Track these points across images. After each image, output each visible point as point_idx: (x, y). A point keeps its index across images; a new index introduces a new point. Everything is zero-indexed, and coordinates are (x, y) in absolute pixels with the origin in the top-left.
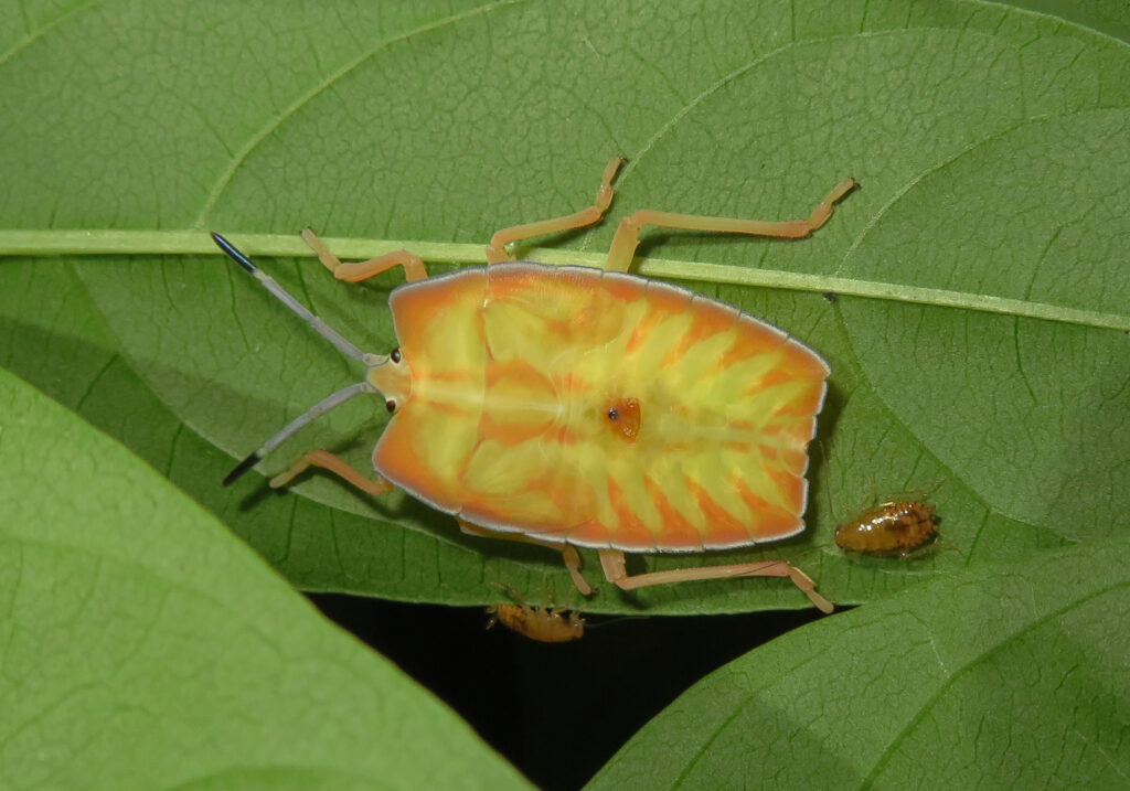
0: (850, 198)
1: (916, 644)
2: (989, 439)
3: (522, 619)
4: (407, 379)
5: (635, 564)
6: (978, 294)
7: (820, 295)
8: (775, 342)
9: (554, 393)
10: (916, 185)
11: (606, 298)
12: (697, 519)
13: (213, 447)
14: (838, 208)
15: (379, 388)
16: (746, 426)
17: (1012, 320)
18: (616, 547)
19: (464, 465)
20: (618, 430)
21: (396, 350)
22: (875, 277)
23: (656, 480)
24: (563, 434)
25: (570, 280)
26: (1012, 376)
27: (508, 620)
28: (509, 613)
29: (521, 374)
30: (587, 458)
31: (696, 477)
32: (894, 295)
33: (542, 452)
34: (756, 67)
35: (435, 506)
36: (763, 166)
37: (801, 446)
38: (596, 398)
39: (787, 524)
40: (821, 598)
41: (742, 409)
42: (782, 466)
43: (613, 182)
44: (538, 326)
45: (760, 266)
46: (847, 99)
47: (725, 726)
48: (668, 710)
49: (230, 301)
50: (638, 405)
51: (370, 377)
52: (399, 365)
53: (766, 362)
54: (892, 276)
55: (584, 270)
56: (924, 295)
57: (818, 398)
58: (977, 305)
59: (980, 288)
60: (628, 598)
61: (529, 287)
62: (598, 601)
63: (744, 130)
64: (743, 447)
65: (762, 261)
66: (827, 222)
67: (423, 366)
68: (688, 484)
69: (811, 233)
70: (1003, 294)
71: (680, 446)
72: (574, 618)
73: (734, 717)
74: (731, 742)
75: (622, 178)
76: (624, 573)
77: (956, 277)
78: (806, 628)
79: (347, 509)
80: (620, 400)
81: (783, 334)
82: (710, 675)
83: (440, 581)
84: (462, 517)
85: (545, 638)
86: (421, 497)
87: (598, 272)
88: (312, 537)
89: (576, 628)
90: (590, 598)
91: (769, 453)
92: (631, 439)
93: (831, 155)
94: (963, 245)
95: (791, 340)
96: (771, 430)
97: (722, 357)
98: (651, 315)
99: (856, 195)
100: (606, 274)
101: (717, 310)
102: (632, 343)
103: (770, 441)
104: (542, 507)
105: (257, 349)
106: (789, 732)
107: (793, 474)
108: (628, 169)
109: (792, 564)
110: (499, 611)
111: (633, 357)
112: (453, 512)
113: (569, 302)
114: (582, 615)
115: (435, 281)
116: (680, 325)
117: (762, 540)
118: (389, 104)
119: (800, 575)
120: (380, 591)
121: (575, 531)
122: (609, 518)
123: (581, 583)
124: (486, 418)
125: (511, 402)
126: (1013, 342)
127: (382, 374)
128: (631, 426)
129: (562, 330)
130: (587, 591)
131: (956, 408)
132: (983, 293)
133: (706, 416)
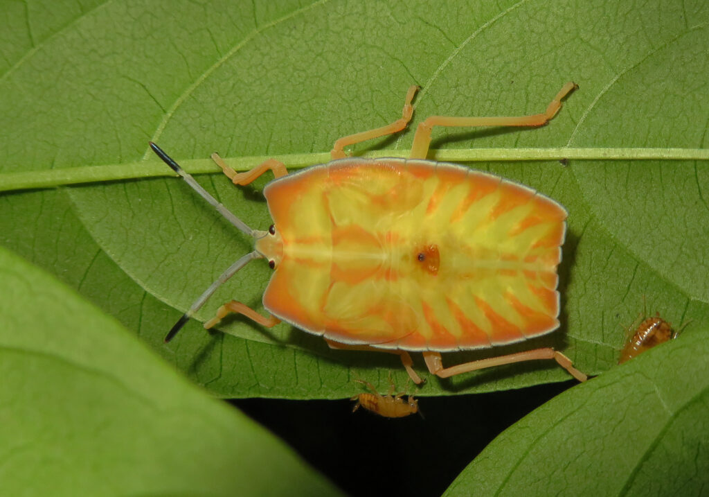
0: (573, 95)
1: (647, 394)
2: (684, 249)
3: (375, 402)
4: (280, 245)
5: (449, 360)
6: (667, 148)
7: (558, 162)
8: (526, 197)
9: (380, 247)
10: (617, 81)
11: (410, 178)
12: (485, 326)
13: (166, 306)
14: (565, 104)
15: (264, 254)
16: (513, 258)
17: (693, 163)
18: (431, 349)
19: (323, 300)
20: (425, 268)
21: (272, 226)
22: (595, 144)
23: (456, 301)
24: (388, 273)
25: (384, 168)
26: (696, 203)
27: (366, 405)
28: (366, 399)
29: (356, 235)
30: (405, 289)
31: (482, 296)
32: (608, 156)
33: (374, 288)
34: (503, 17)
35: (307, 330)
36: (512, 82)
37: (552, 268)
38: (409, 246)
39: (549, 323)
40: (578, 371)
41: (510, 246)
42: (541, 283)
43: (413, 102)
44: (364, 200)
45: (515, 146)
46: (565, 32)
47: (518, 464)
48: (479, 458)
49: (170, 208)
50: (437, 249)
51: (257, 247)
52: (274, 236)
53: (523, 212)
54: (604, 143)
55: (393, 160)
56: (628, 153)
57: (561, 233)
58: (666, 156)
59: (667, 144)
60: (445, 383)
61: (356, 175)
62: (426, 388)
63: (497, 60)
64: (512, 273)
65: (516, 143)
66: (558, 113)
67: (290, 236)
68: (478, 302)
69: (548, 121)
70: (684, 146)
71: (468, 276)
72: (410, 400)
73: (523, 458)
74: (523, 476)
75: (419, 99)
76: (441, 367)
77: (650, 139)
78: (568, 392)
79: (256, 340)
80: (425, 247)
81: (532, 191)
82: (505, 431)
83: (322, 383)
84: (326, 336)
85: (392, 415)
86: (300, 327)
87: (403, 161)
88: (235, 361)
89: (412, 407)
90: (421, 386)
91: (530, 275)
92: (434, 273)
93: (557, 70)
94: (653, 117)
95: (538, 195)
96: (530, 259)
97: (492, 211)
98: (441, 188)
99: (576, 93)
100: (408, 162)
101: (486, 179)
102: (431, 206)
103: (530, 267)
104: (379, 326)
105: (191, 239)
106: (563, 465)
107: (548, 288)
108: (423, 93)
109: (555, 350)
110: (360, 399)
111: (432, 216)
112: (319, 334)
113: (383, 183)
114: (415, 398)
115: (292, 176)
116: (460, 192)
117: (531, 336)
118: (265, 70)
119: (562, 357)
120: (283, 394)
121: (404, 340)
122: (425, 331)
123: (413, 375)
124: (335, 266)
125: (349, 254)
126: (694, 179)
127: (264, 243)
128: (433, 264)
129: (381, 203)
130: (418, 381)
131: (659, 230)
132: (670, 147)
133: (485, 253)
